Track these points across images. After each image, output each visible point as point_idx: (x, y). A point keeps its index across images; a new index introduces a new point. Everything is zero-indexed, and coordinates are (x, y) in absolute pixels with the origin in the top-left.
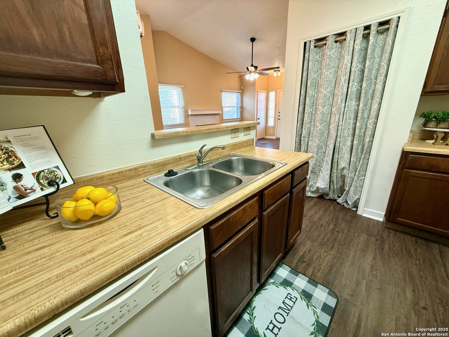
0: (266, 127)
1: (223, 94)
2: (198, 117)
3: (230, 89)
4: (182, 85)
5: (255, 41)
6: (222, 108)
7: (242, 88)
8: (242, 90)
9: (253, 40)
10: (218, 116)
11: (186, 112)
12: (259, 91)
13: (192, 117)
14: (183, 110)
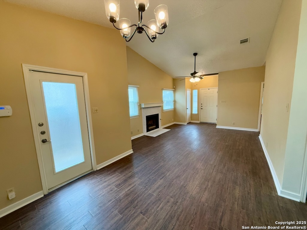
0: (192, 114)
1: (163, 92)
2: (148, 109)
3: (167, 88)
4: (138, 85)
5: (197, 55)
6: (162, 102)
7: (174, 87)
8: (174, 88)
9: (195, 54)
10: (160, 107)
11: (140, 106)
12: (187, 89)
13: (144, 109)
14: (138, 104)
